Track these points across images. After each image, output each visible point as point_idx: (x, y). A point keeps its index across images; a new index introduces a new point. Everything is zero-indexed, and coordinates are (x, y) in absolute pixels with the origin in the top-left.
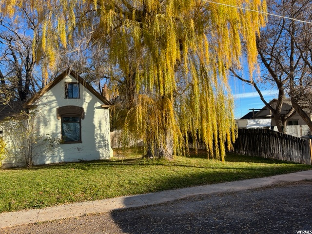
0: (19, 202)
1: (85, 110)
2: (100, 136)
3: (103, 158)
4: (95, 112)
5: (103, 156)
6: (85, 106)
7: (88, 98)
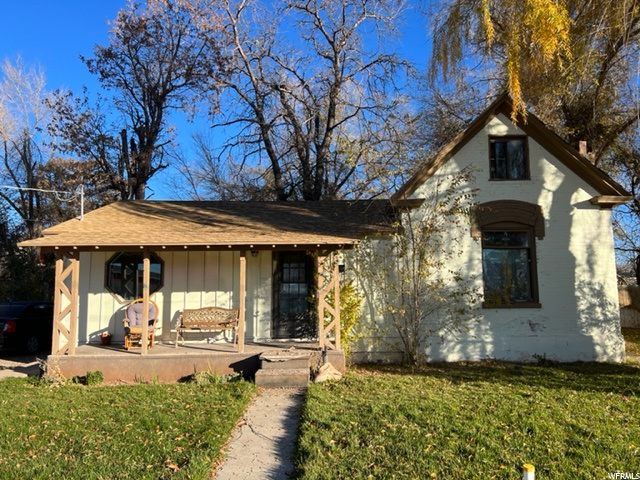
2: (592, 289)
3: (605, 359)
4: (575, 218)
5: (605, 353)
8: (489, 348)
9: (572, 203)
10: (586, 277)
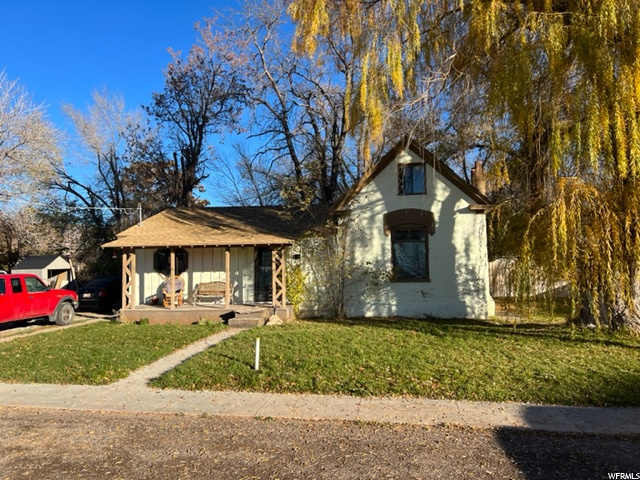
0: (328, 379)
1: (436, 217)
2: (467, 269)
3: (473, 317)
4: (456, 220)
5: (474, 313)
6: (436, 210)
7: (442, 191)
8: (394, 308)
9: (456, 209)
10: (463, 261)
